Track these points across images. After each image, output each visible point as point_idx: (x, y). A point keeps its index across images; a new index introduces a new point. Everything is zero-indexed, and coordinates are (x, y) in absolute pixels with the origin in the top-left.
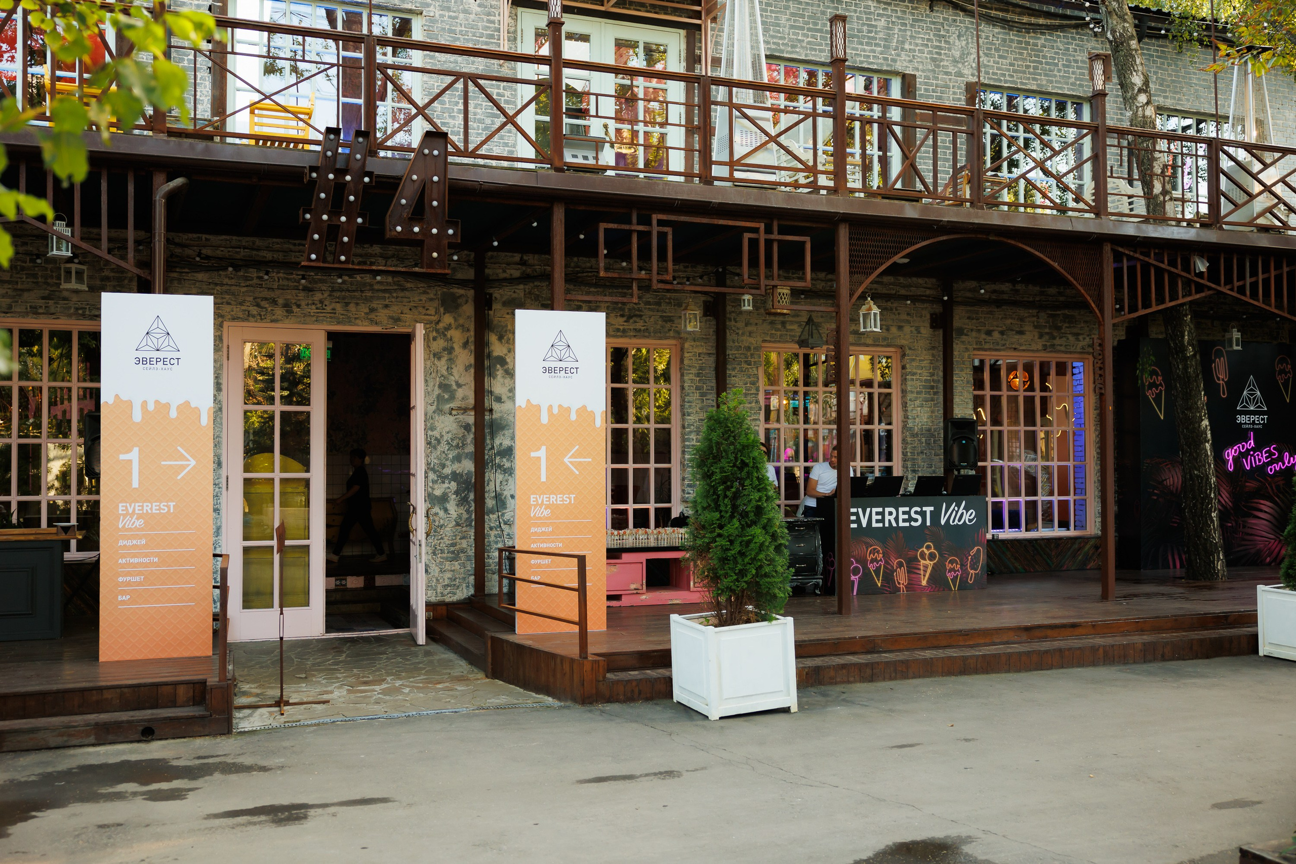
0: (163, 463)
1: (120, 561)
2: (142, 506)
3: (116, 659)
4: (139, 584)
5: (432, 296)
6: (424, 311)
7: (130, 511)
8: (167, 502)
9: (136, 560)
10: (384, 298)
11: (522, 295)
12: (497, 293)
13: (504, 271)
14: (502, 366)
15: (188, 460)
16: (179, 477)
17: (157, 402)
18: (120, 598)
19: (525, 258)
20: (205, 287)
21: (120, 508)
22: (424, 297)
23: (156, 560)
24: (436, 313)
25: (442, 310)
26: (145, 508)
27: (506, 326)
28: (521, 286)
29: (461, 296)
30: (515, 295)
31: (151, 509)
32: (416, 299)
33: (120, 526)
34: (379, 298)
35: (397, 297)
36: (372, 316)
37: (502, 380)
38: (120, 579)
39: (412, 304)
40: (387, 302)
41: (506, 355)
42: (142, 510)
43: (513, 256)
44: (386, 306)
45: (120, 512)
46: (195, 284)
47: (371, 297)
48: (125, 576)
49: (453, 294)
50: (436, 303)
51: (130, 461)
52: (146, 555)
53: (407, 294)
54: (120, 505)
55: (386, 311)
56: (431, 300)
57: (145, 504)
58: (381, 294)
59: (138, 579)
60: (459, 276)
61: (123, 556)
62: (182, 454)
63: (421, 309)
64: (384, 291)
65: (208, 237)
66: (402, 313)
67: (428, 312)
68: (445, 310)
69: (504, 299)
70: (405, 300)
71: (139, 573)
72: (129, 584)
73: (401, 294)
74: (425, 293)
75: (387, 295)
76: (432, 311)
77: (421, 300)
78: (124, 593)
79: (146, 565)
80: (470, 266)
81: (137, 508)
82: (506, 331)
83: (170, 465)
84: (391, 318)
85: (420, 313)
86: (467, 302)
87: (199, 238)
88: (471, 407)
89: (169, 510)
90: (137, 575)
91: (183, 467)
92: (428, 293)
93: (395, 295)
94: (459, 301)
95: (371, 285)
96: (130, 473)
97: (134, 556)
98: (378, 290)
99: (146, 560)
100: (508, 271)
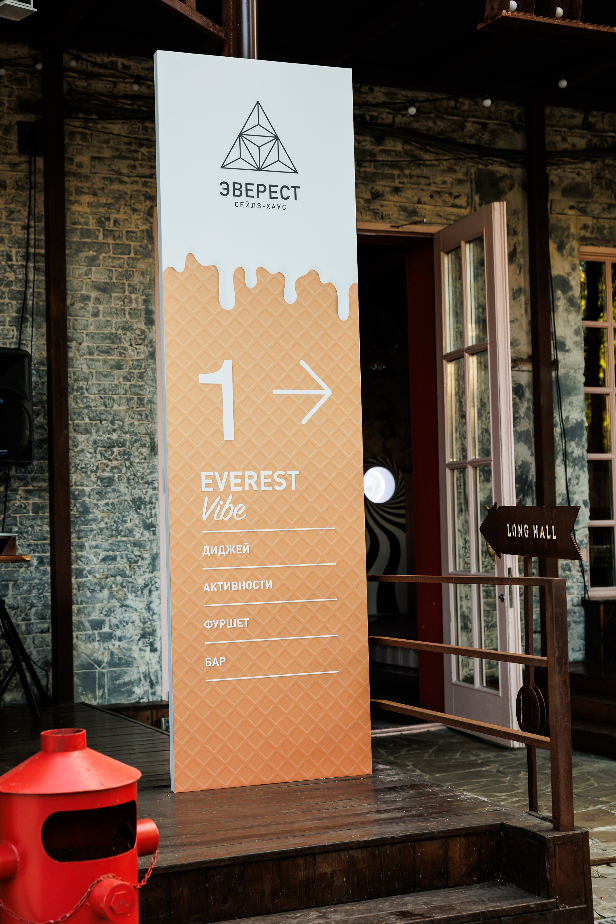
0: (276, 392)
1: (206, 588)
2: (242, 477)
3: (205, 787)
4: (242, 633)
5: (460, 176)
6: (451, 201)
7: (222, 486)
8: (285, 469)
9: (234, 586)
10: (392, 177)
11: (589, 178)
12: (554, 174)
13: (564, 140)
14: (564, 292)
15: (319, 388)
16: (304, 421)
17: (261, 271)
18: (208, 663)
19: (591, 119)
20: (123, 147)
21: (204, 481)
22: (449, 178)
23: (269, 584)
24: (468, 204)
25: (477, 198)
26: (247, 481)
27: (568, 228)
28: (588, 165)
29: (504, 177)
30: (579, 179)
31: (258, 483)
32: (438, 180)
33: (205, 518)
34: (385, 177)
35: (411, 176)
36: (376, 205)
37: (564, 315)
38: (208, 624)
39: (433, 188)
40: (396, 184)
41: (569, 274)
42: (242, 484)
43: (572, 117)
44: (396, 190)
45: (204, 489)
46: (107, 141)
47: (374, 174)
48: (217, 616)
49: (492, 174)
50: (466, 189)
51: (218, 387)
52: (252, 576)
53: (426, 171)
54: (204, 474)
55: (396, 198)
56: (460, 182)
57: (247, 474)
58: (387, 171)
59: (239, 622)
60: (501, 144)
61: (211, 579)
62: (308, 376)
63: (446, 197)
64: (393, 165)
65: (126, 62)
66: (419, 202)
67: (458, 202)
68: (481, 199)
69: (564, 184)
70: (423, 181)
71: (242, 612)
72: (222, 633)
73: (417, 171)
74: (450, 170)
75: (396, 172)
76: (462, 201)
77: (444, 182)
78: (213, 651)
79: (252, 595)
80: (516, 128)
81: (233, 481)
82: (568, 236)
83: (288, 397)
84: (403, 209)
85: (445, 203)
86: (512, 187)
87: (112, 63)
88: (525, 357)
89: (289, 485)
90: (238, 615)
91: (311, 401)
92: (454, 171)
93: (407, 172)
94: (502, 185)
95: (373, 155)
96: (219, 411)
97: (231, 577)
98: (383, 164)
99: (251, 585)
100: (569, 139)
